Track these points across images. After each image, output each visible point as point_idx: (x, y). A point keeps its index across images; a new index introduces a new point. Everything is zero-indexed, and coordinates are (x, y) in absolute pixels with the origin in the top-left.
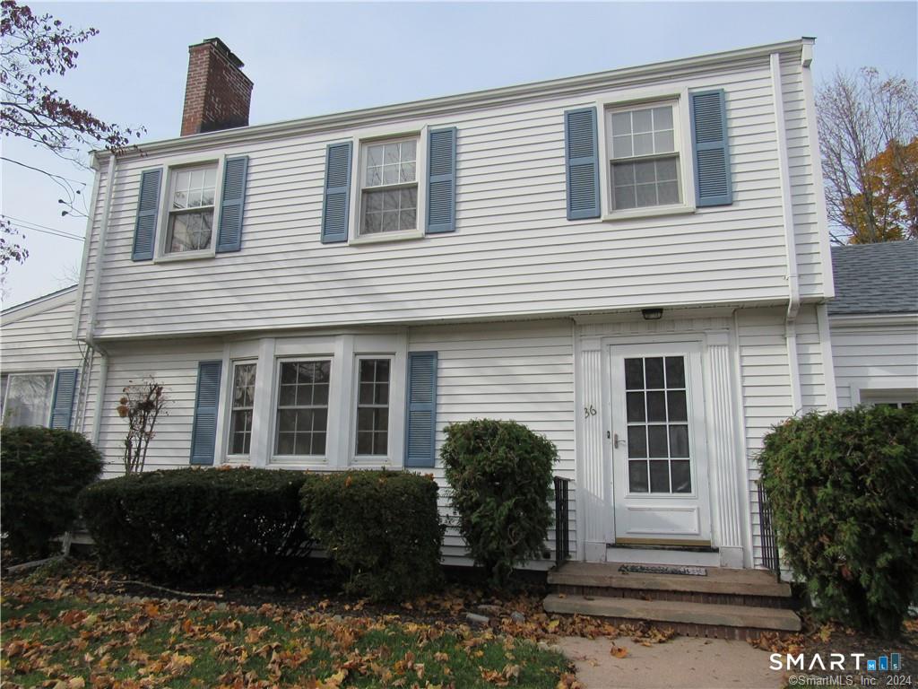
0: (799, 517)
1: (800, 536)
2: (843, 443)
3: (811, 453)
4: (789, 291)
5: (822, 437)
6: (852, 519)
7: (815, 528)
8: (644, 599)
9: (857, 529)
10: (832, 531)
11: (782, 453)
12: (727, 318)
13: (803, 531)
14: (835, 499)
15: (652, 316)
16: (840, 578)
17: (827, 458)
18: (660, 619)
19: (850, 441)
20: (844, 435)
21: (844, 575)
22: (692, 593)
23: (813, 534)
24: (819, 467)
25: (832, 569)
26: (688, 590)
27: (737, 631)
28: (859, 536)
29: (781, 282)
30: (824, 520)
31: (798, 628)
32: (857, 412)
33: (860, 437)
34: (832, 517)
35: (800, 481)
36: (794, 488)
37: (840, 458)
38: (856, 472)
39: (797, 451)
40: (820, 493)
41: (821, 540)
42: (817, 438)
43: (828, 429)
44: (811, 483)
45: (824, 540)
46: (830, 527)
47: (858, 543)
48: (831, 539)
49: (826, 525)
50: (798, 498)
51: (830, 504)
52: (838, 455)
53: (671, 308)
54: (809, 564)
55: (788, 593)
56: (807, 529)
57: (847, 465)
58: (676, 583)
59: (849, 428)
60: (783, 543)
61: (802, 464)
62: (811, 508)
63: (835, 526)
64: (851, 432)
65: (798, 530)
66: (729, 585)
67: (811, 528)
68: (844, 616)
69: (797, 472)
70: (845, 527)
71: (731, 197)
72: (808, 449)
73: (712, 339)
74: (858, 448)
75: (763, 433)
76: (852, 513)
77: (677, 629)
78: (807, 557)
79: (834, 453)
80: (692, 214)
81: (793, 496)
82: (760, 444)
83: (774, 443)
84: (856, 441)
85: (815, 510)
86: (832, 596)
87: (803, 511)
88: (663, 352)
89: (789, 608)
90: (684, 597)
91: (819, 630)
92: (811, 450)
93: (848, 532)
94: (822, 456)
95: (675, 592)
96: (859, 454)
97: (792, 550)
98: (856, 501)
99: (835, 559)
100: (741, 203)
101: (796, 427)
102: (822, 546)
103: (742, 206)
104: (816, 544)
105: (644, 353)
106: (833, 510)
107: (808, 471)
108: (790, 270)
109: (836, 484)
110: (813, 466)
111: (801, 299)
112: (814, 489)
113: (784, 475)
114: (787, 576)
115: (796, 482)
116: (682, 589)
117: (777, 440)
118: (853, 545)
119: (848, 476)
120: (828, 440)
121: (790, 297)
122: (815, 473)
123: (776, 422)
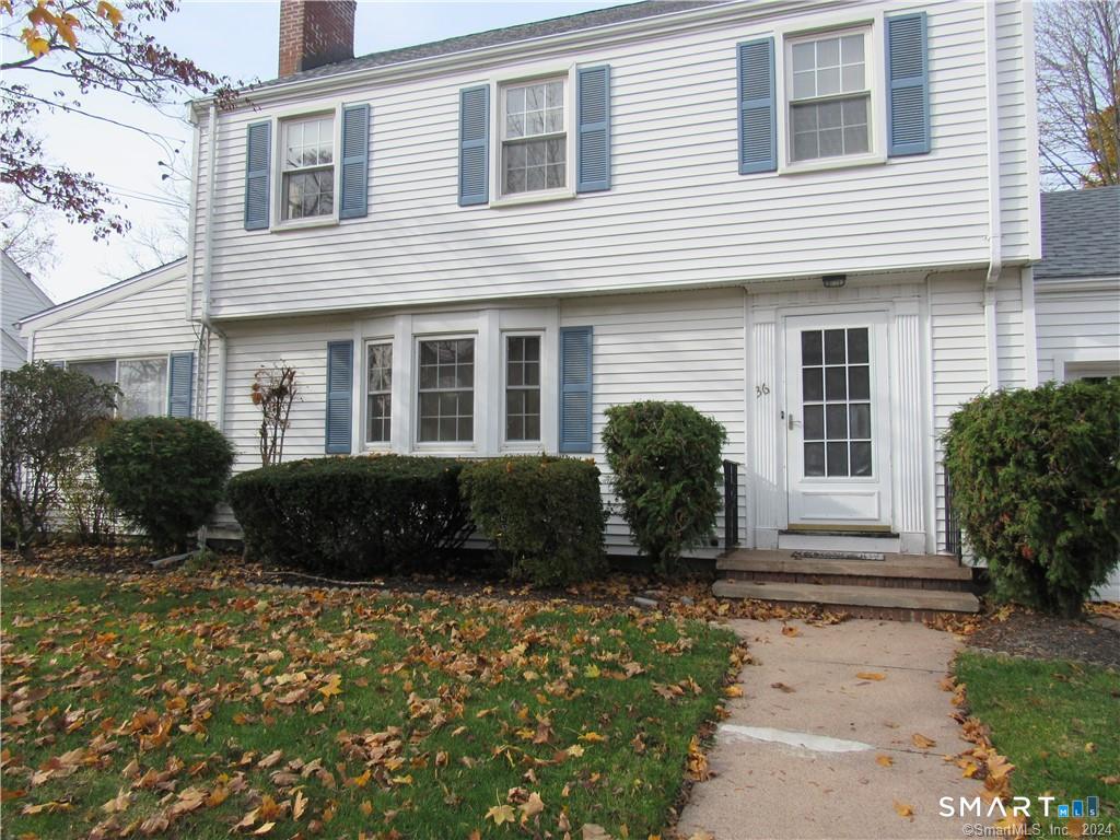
0: (980, 498)
1: (980, 516)
2: (1028, 421)
3: (995, 433)
4: (989, 253)
5: (1008, 415)
6: (1033, 498)
7: (996, 508)
8: (817, 583)
9: (1038, 508)
10: (1013, 511)
11: (966, 433)
12: (919, 284)
13: (983, 511)
14: (1017, 478)
15: (834, 283)
16: (1020, 560)
17: (1011, 437)
18: (834, 602)
19: (1036, 419)
20: (1031, 413)
21: (1024, 554)
22: (868, 577)
23: (994, 514)
24: (1003, 447)
25: (1012, 548)
26: (864, 574)
27: (913, 614)
28: (1040, 515)
29: (981, 243)
30: (1005, 500)
31: (976, 609)
32: (1047, 388)
33: (1047, 414)
34: (1013, 496)
35: (982, 461)
36: (976, 469)
37: (1024, 437)
38: (1041, 450)
39: (981, 430)
40: (1002, 472)
41: (1001, 519)
42: (1002, 416)
43: (1015, 407)
44: (996, 462)
45: (1006, 519)
46: (1012, 507)
47: (1039, 522)
48: (1012, 518)
49: (1007, 505)
50: (980, 478)
51: (1012, 483)
52: (1023, 433)
53: (856, 275)
54: (988, 545)
55: (970, 576)
56: (987, 509)
57: (1031, 443)
58: (850, 567)
59: (1036, 406)
60: (964, 523)
61: (985, 443)
62: (992, 488)
63: (1016, 506)
64: (1037, 410)
65: (978, 510)
66: (908, 568)
67: (992, 507)
68: (1025, 596)
69: (980, 451)
70: (1026, 506)
71: (929, 144)
72: (993, 427)
73: (901, 308)
74: (1044, 426)
75: (949, 411)
76: (1034, 492)
77: (850, 612)
78: (987, 537)
79: (1018, 431)
80: (884, 164)
81: (975, 475)
82: (945, 424)
83: (958, 422)
84: (1043, 419)
85: (996, 489)
86: (1011, 576)
87: (985, 491)
88: (845, 324)
89: (970, 591)
90: (860, 581)
91: (998, 611)
92: (996, 429)
93: (1029, 512)
94: (1006, 435)
95: (850, 576)
96: (1045, 431)
97: (973, 531)
98: (1038, 480)
99: (1016, 538)
100: (940, 151)
101: (984, 404)
102: (1002, 526)
103: (941, 154)
104: (997, 524)
105: (823, 325)
106: (1015, 489)
107: (992, 450)
108: (993, 230)
109: (1019, 463)
110: (996, 445)
111: (1002, 262)
112: (997, 468)
113: (967, 455)
114: (967, 560)
115: (978, 462)
116: (858, 573)
117: (963, 421)
118: (1034, 524)
119: (1031, 455)
120: (1013, 418)
121: (991, 260)
122: (998, 453)
123: (965, 400)
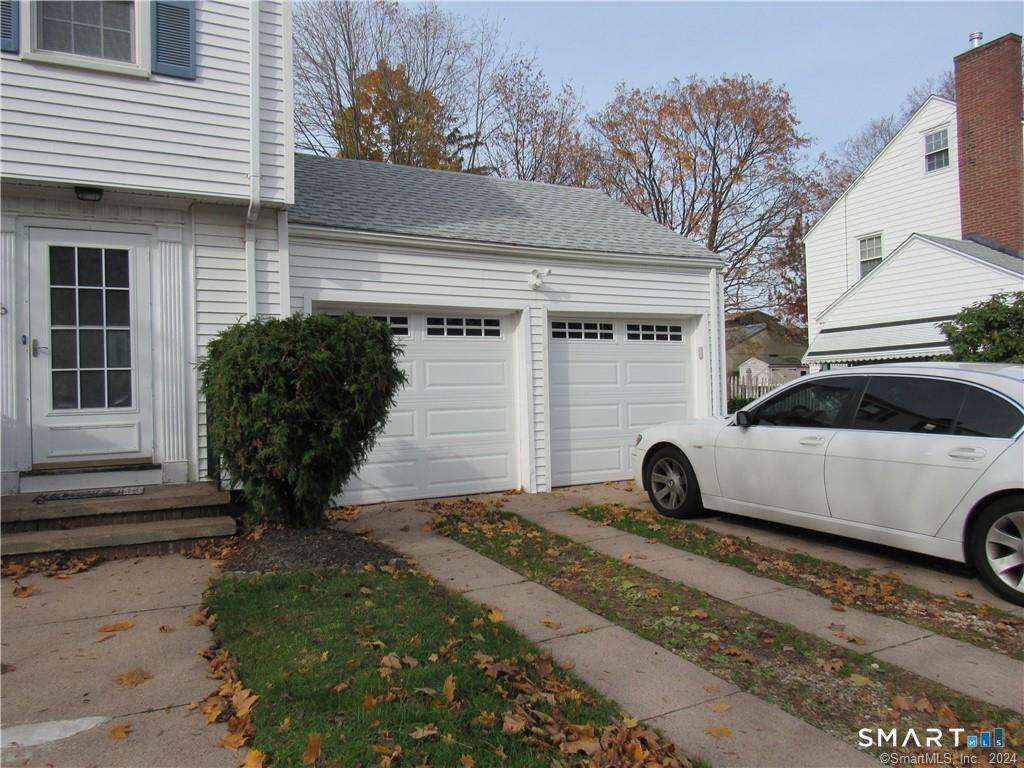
0: (235, 424)
1: (235, 441)
2: (278, 349)
3: (249, 361)
4: (248, 191)
5: (261, 343)
6: (283, 421)
7: (250, 433)
8: (64, 528)
9: (286, 431)
10: (264, 434)
11: (222, 360)
12: (182, 212)
13: (238, 437)
14: (268, 403)
15: (88, 196)
16: (271, 480)
17: (263, 363)
18: (82, 547)
19: (285, 347)
20: (281, 341)
21: (274, 475)
22: (124, 514)
23: (247, 440)
24: (256, 374)
25: (263, 471)
26: (120, 511)
27: (171, 546)
28: (288, 437)
29: (241, 180)
30: (258, 425)
31: (233, 531)
32: (295, 319)
33: (294, 343)
34: (265, 421)
35: (237, 387)
36: (231, 395)
37: (276, 364)
38: (288, 375)
39: (236, 357)
40: (254, 399)
41: (255, 444)
42: (255, 344)
43: (267, 335)
44: (249, 389)
45: (258, 444)
46: (264, 431)
47: (287, 443)
48: (264, 442)
49: (260, 430)
50: (235, 404)
51: (264, 409)
52: (274, 360)
53: (115, 191)
54: (243, 469)
55: (227, 500)
56: (242, 434)
57: (280, 370)
58: (104, 506)
59: (285, 335)
60: (220, 450)
61: (240, 370)
62: (247, 414)
63: (268, 429)
64: (287, 338)
65: (233, 436)
66: (166, 500)
67: (246, 433)
68: (276, 514)
69: (235, 378)
70: (276, 430)
71: (195, 71)
72: (247, 355)
73: (163, 233)
74: (292, 354)
75: (205, 341)
76: (283, 416)
77: (101, 555)
78: (242, 461)
79: (270, 358)
80: (145, 80)
81: (230, 402)
82: (205, 352)
83: (216, 349)
84: (291, 347)
85: (250, 415)
86: (264, 497)
87: (239, 418)
88: (103, 243)
89: (227, 514)
90: (115, 520)
91: (253, 531)
92: (250, 356)
93: (279, 435)
94: (259, 363)
95: (104, 515)
96: (292, 359)
97: (229, 456)
98: (286, 405)
99: (268, 460)
100: (206, 81)
101: (239, 332)
102: (255, 450)
103: (207, 85)
104: (250, 448)
105: (76, 242)
106: (267, 414)
107: (246, 377)
108: (252, 169)
109: (271, 390)
110: (250, 371)
111: (261, 201)
112: (250, 393)
113: (223, 382)
114: (226, 484)
115: (233, 389)
116: (113, 511)
117: (221, 349)
118: (283, 446)
119: (281, 381)
120: (265, 346)
121: (251, 198)
122: (252, 380)
123: (224, 328)
